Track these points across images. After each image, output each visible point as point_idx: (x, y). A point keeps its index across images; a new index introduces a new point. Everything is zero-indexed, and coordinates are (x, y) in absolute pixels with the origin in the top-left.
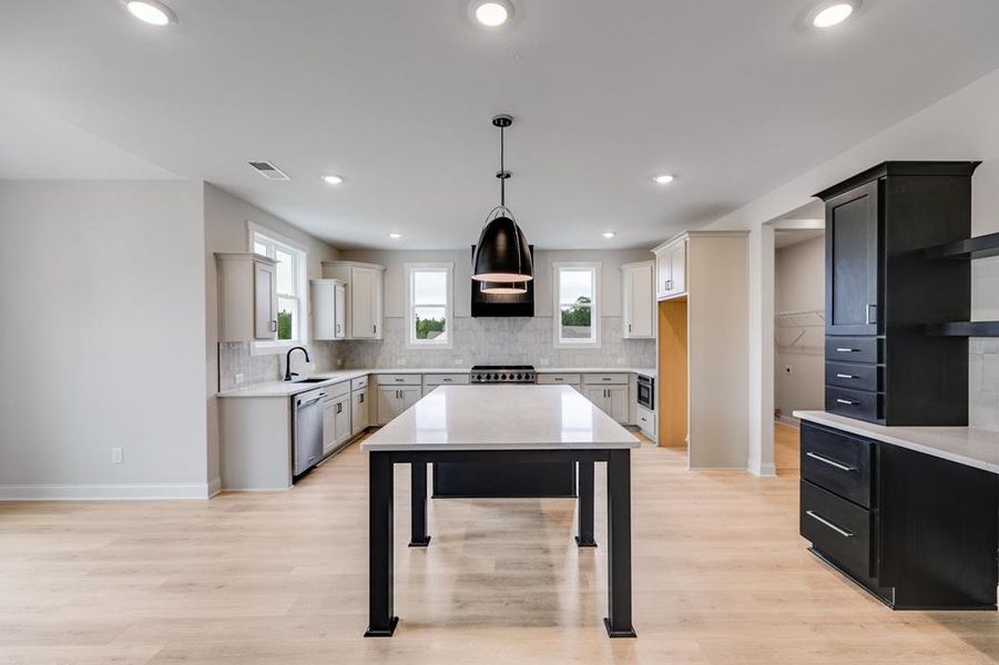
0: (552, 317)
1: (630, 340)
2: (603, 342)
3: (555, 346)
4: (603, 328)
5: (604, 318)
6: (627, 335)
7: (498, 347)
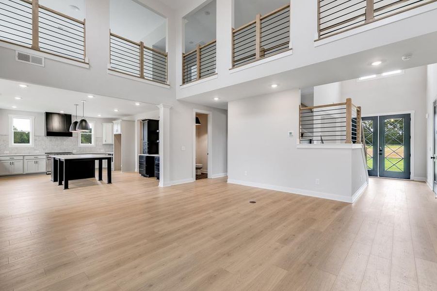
0: (78, 137)
1: (105, 144)
2: (96, 145)
3: (79, 146)
4: (96, 141)
5: (97, 138)
6: (104, 143)
7: (55, 146)
